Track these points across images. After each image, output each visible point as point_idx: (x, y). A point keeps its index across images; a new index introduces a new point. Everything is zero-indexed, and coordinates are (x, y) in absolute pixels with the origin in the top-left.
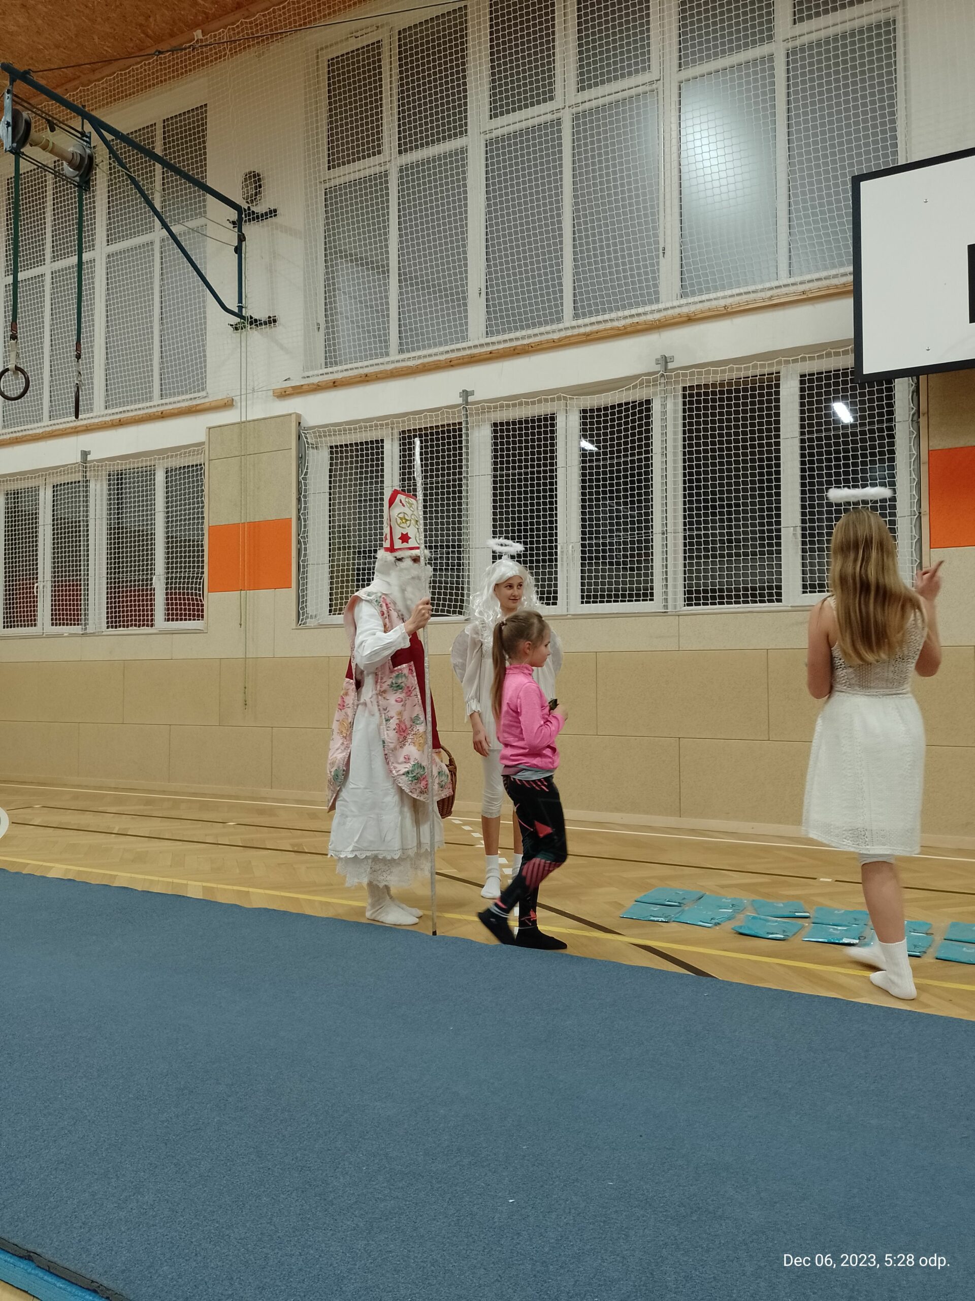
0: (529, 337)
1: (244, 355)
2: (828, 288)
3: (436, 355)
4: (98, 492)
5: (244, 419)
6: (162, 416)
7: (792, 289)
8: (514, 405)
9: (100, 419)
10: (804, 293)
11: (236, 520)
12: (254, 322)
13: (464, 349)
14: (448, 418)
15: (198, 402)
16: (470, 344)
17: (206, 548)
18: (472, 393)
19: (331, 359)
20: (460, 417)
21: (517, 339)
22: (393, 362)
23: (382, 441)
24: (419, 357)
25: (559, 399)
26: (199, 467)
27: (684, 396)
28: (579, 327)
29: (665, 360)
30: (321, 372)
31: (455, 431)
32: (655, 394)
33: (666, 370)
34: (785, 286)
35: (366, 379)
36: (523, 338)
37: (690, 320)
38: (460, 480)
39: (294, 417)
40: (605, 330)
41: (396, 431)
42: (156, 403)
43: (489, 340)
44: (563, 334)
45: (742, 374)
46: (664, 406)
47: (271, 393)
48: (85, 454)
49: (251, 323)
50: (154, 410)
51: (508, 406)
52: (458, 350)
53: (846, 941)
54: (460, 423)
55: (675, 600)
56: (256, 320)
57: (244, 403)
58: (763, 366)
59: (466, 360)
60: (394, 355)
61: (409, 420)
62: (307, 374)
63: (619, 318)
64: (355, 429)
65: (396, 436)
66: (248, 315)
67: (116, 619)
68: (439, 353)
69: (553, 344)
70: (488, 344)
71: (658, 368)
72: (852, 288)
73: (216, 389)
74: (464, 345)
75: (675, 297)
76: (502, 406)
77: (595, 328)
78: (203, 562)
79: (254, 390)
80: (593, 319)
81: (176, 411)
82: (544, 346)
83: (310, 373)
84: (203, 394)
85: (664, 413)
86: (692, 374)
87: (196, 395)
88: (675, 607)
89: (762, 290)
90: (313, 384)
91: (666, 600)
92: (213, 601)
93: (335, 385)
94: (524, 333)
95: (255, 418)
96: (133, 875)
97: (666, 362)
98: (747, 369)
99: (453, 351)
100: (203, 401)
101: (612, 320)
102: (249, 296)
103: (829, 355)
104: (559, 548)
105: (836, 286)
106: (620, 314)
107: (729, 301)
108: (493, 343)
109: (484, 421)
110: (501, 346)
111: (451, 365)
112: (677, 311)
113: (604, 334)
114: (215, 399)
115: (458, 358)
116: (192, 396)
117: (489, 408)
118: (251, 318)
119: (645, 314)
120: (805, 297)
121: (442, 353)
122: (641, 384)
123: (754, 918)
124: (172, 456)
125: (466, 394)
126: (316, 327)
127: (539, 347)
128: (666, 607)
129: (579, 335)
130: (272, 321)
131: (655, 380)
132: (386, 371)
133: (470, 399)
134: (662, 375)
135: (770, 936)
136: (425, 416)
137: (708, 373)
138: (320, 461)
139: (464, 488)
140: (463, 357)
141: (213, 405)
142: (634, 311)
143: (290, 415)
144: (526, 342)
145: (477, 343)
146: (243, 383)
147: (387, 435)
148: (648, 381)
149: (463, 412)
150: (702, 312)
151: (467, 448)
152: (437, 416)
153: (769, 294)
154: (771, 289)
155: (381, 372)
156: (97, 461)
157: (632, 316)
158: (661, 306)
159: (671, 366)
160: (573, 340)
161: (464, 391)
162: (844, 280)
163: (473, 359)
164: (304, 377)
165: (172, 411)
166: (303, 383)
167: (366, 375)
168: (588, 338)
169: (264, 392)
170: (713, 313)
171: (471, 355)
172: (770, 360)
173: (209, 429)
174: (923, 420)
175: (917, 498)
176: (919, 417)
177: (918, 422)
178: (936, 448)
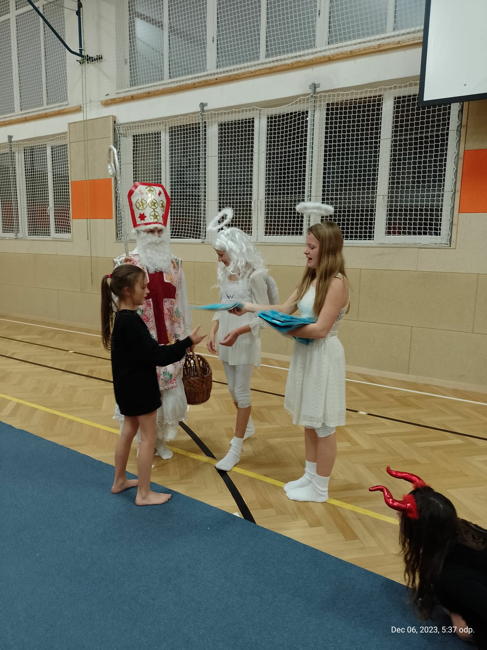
0: (238, 69)
1: (84, 79)
2: (414, 39)
3: (186, 80)
4: (20, 159)
5: (85, 119)
6: (46, 116)
8: (228, 113)
9: (19, 117)
10: (399, 42)
11: (83, 178)
12: (89, 59)
13: (201, 77)
14: (192, 120)
15: (64, 107)
16: (208, 73)
17: (71, 193)
18: (206, 105)
19: (133, 82)
20: (199, 120)
21: (231, 71)
22: (164, 84)
23: (160, 133)
24: (177, 82)
25: (256, 109)
26: (65, 147)
27: (328, 110)
28: (268, 63)
29: (314, 86)
30: (127, 90)
31: (196, 128)
32: (310, 107)
33: (315, 92)
34: (390, 37)
35: (149, 95)
36: (234, 70)
37: (330, 60)
38: (199, 159)
39: (111, 118)
40: (281, 65)
41: (167, 127)
42: (46, 108)
43: (219, 70)
44: (258, 68)
47: (100, 103)
48: (10, 137)
51: (225, 113)
52: (198, 77)
54: (199, 123)
57: (85, 110)
58: (371, 92)
59: (203, 84)
60: (167, 80)
61: (171, 121)
62: (118, 91)
63: (288, 58)
64: (143, 126)
65: (168, 130)
66: (86, 55)
67: (32, 231)
69: (251, 74)
70: (215, 74)
71: (310, 91)
73: (72, 100)
74: (203, 74)
75: (324, 45)
76: (222, 113)
77: (276, 64)
78: (70, 201)
79: (91, 101)
80: (275, 58)
81: (53, 113)
82: (246, 76)
83: (120, 91)
84: (65, 103)
86: (329, 96)
89: (373, 41)
90: (121, 98)
93: (133, 98)
94: (234, 67)
95: (92, 118)
97: (315, 88)
98: (361, 93)
99: (195, 78)
100: (66, 107)
101: (285, 59)
102: (86, 42)
103: (411, 85)
104: (253, 202)
106: (290, 55)
107: (355, 47)
108: (218, 73)
109: (215, 122)
110: (222, 75)
111: (194, 87)
112: (324, 54)
113: (281, 68)
114: (73, 106)
115: (198, 83)
117: (215, 114)
118: (88, 56)
119: (304, 55)
121: (189, 79)
122: (300, 101)
126: (124, 62)
129: (266, 68)
130: (100, 58)
131: (308, 99)
132: (160, 90)
133: (205, 108)
134: (312, 96)
137: (338, 95)
138: (127, 145)
140: (201, 82)
141: (71, 109)
142: (298, 54)
143: (109, 116)
144: (236, 72)
145: (212, 72)
146: (84, 97)
147: (162, 130)
148: (304, 100)
149: (201, 117)
150: (338, 55)
152: (186, 119)
153: (379, 42)
155: (157, 91)
156: (18, 141)
157: (296, 57)
159: (318, 90)
160: (263, 72)
161: (201, 103)
163: (207, 83)
164: (116, 94)
165: (51, 113)
166: (116, 97)
167: (149, 93)
168: (271, 71)
169: (97, 102)
170: (344, 56)
171: (205, 80)
172: (375, 88)
173: (69, 124)
174: (463, 130)
175: (455, 180)
176: (461, 128)
177: (460, 132)
178: (469, 149)
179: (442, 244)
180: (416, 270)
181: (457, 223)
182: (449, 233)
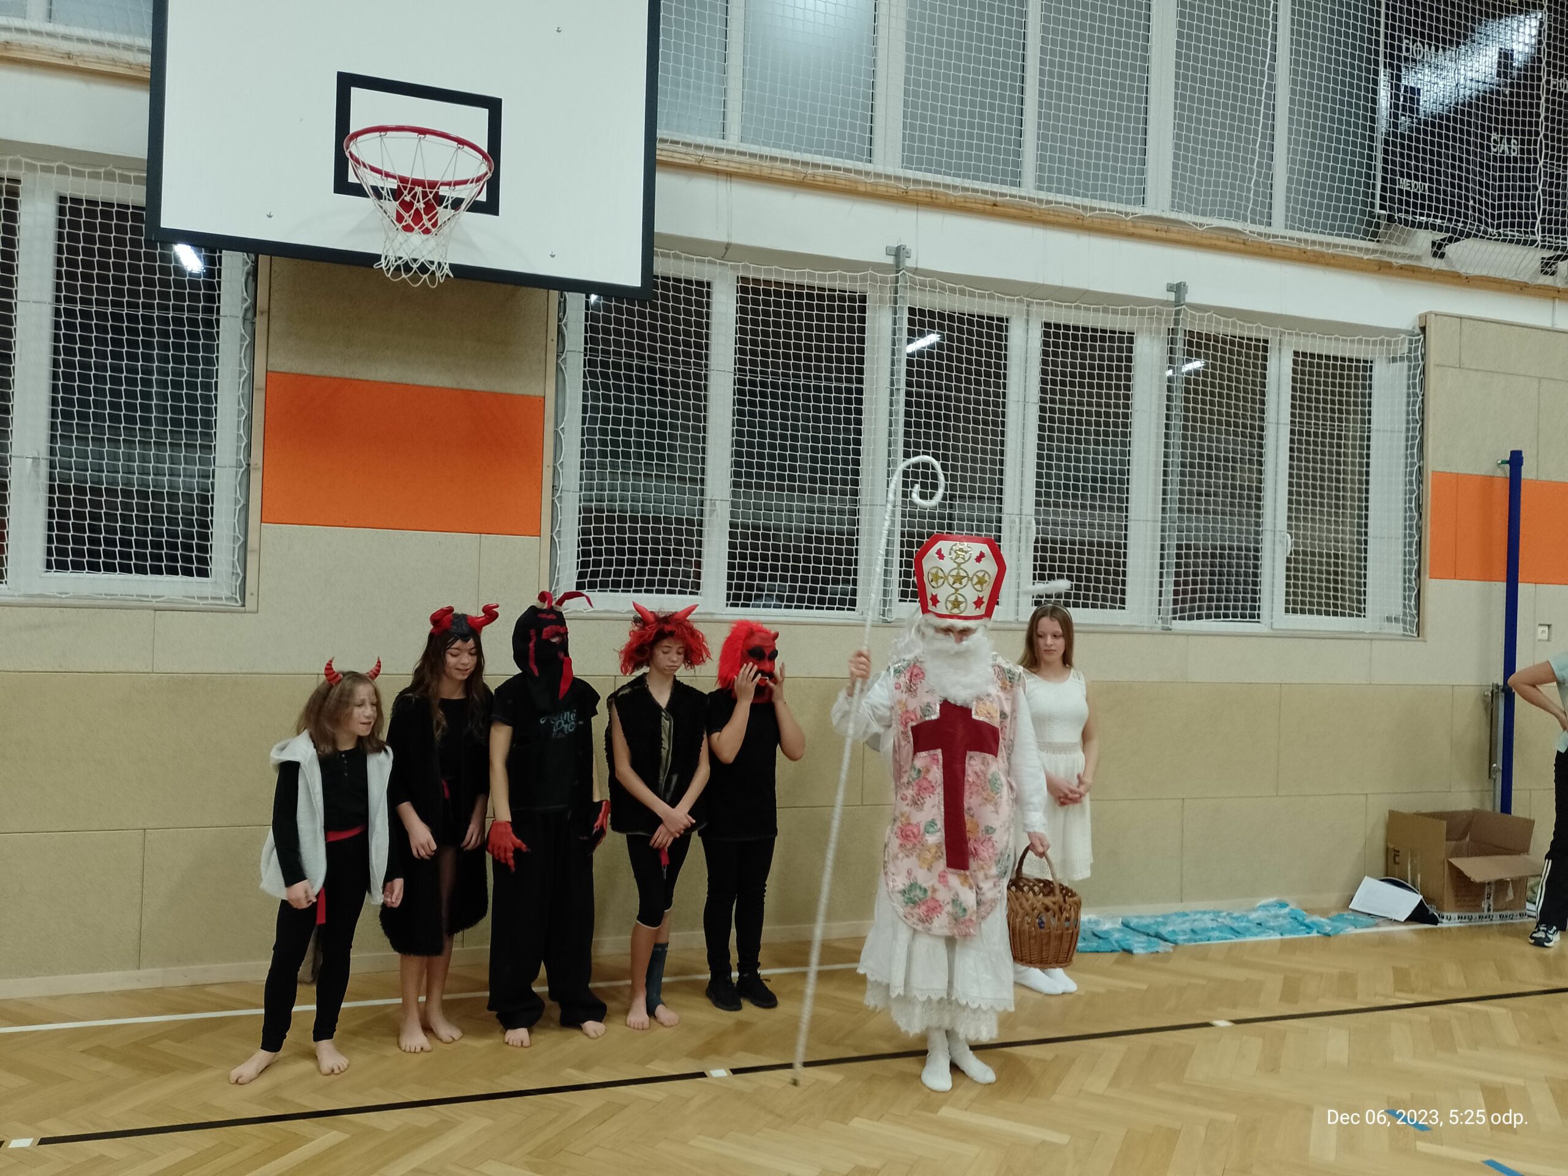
2: (114, 62)
10: (68, 56)
72: (151, 75)
120: (70, 63)
162: (135, 57)
174: (261, 322)
175: (245, 440)
176: (255, 315)
177: (253, 323)
178: (278, 370)
179: (221, 599)
180: (149, 670)
181: (257, 546)
182: (239, 571)
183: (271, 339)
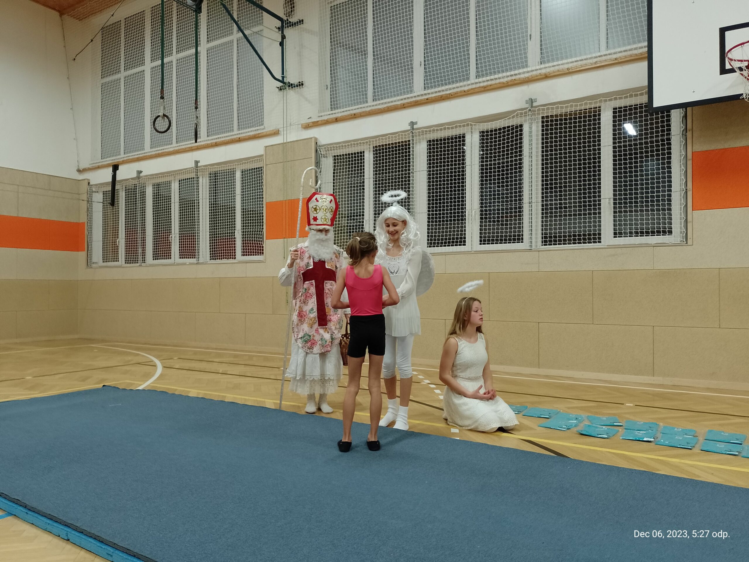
0: (450, 89)
1: (285, 105)
2: (631, 56)
3: (395, 101)
4: (204, 184)
5: (285, 141)
6: (240, 140)
7: (609, 57)
8: (441, 130)
9: (205, 143)
10: (616, 59)
11: (281, 199)
12: (291, 86)
13: (412, 97)
14: (402, 138)
15: (259, 132)
16: (415, 94)
17: (264, 215)
18: (416, 123)
19: (334, 106)
20: (409, 137)
21: (443, 91)
22: (370, 106)
23: (364, 152)
24: (386, 103)
25: (468, 125)
26: (260, 169)
27: (543, 122)
28: (480, 82)
29: (532, 101)
30: (329, 113)
31: (406, 145)
32: (525, 121)
33: (532, 107)
34: (605, 55)
35: (355, 117)
36: (446, 90)
37: (546, 77)
38: (409, 174)
39: (313, 139)
40: (496, 84)
41: (372, 146)
42: (236, 133)
43: (426, 92)
44: (470, 87)
45: (578, 108)
46: (531, 128)
47: (300, 126)
48: (197, 162)
49: (289, 86)
50: (235, 137)
51: (437, 130)
52: (408, 98)
53: (645, 439)
54: (409, 141)
55: (536, 242)
56: (292, 84)
57: (285, 132)
58: (590, 103)
59: (412, 104)
60: (370, 103)
61: (379, 140)
62: (320, 115)
63: (503, 77)
64: (348, 145)
65: (372, 149)
66: (287, 81)
67: (215, 255)
68: (397, 100)
69: (465, 93)
70: (425, 94)
71: (527, 106)
72: (647, 55)
73: (269, 124)
74: (412, 95)
75: (537, 64)
76: (434, 130)
77: (489, 83)
78: (263, 222)
79: (291, 124)
80: (488, 78)
81: (247, 137)
82: (459, 94)
83: (323, 114)
84: (262, 127)
85: (531, 132)
86: (548, 109)
87: (258, 128)
88: (536, 246)
89: (591, 58)
90: (324, 120)
91: (531, 242)
92: (269, 245)
93: (337, 120)
94: (447, 87)
95: (292, 140)
96: (235, 396)
97: (532, 102)
98: (581, 105)
99: (405, 99)
100: (262, 131)
101: (499, 78)
102: (288, 70)
103: (631, 96)
104: (467, 212)
105: (636, 55)
106: (505, 74)
107: (570, 65)
108: (429, 94)
109: (423, 139)
111: (404, 107)
112: (539, 72)
113: (495, 86)
114: (269, 130)
115: (408, 103)
116: (256, 128)
117: (426, 131)
118: (289, 83)
119: (519, 74)
120: (617, 61)
121: (399, 100)
122: (517, 115)
123: (589, 426)
124: (245, 163)
125: (412, 124)
126: (326, 87)
127: (456, 95)
128: (531, 246)
129: (479, 87)
130: (301, 84)
131: (526, 113)
132: (366, 111)
133: (415, 127)
134: (530, 110)
135: (599, 436)
136: (389, 138)
137: (557, 108)
138: (328, 164)
139: (411, 178)
140: (411, 102)
141: (268, 133)
142: (512, 73)
143: (311, 138)
144: (448, 92)
145: (419, 94)
146: (285, 121)
147: (367, 149)
148: (521, 114)
149: (411, 135)
150: (554, 72)
151: (413, 155)
152: (396, 137)
153: (595, 60)
154: (596, 57)
155: (363, 112)
156: (204, 166)
157: (512, 75)
158: (529, 69)
159: (535, 104)
160: (476, 90)
161: (411, 122)
162: (641, 51)
163: (417, 103)
164: (319, 117)
165: (245, 137)
166: (318, 120)
167: (355, 115)
168: (485, 89)
169: (297, 126)
170: (561, 73)
171: (415, 101)
172: (595, 100)
173: (266, 147)
174: (689, 134)
175: (685, 180)
176: (687, 132)
177: (686, 135)
178: (697, 151)
179: (678, 242)
180: (652, 269)
181: (691, 220)
182: (684, 230)
183: (693, 140)
